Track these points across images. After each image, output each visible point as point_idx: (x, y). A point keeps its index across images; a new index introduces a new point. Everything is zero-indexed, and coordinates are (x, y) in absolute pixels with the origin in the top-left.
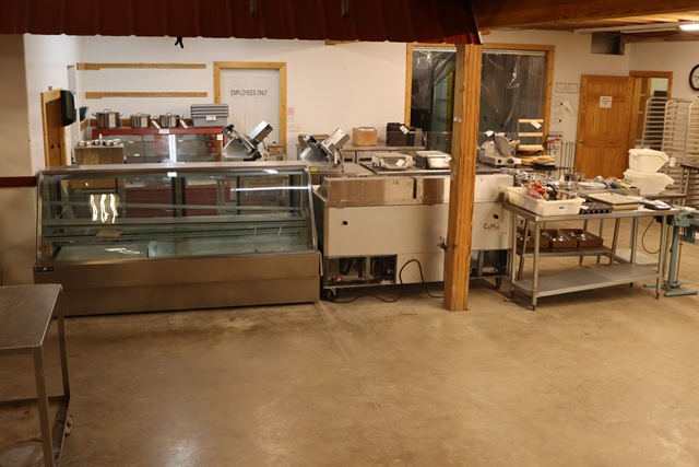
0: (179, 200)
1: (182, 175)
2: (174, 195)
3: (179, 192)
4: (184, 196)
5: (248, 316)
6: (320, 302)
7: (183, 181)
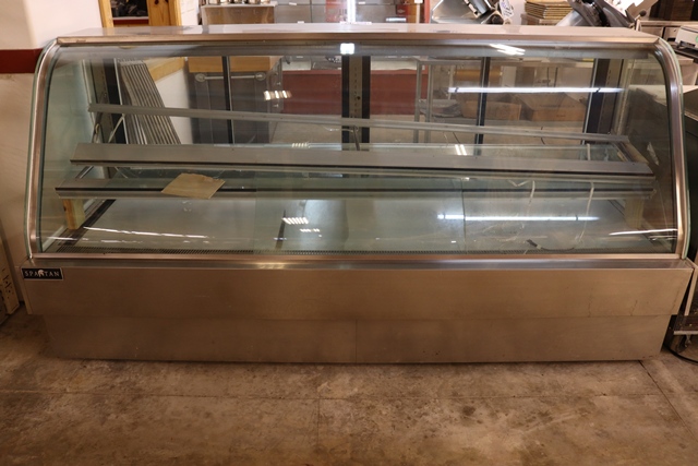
0: (356, 105)
1: (366, 50)
2: (346, 95)
3: (356, 90)
4: (366, 97)
5: (499, 403)
6: (659, 364)
7: (366, 62)
